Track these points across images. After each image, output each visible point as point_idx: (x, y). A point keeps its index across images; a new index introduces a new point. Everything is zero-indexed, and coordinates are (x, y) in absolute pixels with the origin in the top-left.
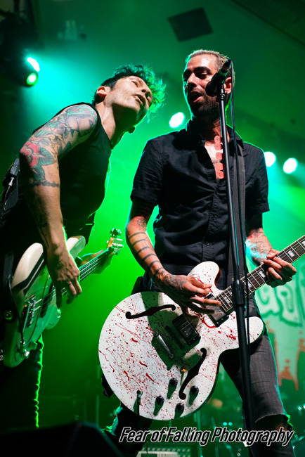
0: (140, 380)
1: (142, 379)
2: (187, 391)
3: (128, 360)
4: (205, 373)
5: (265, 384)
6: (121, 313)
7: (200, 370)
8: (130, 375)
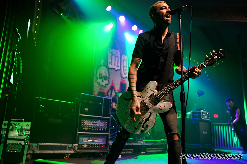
0: (129, 121)
1: (130, 121)
2: (145, 126)
3: (125, 114)
4: (151, 120)
5: (172, 122)
6: (123, 98)
7: (149, 119)
8: (126, 119)
